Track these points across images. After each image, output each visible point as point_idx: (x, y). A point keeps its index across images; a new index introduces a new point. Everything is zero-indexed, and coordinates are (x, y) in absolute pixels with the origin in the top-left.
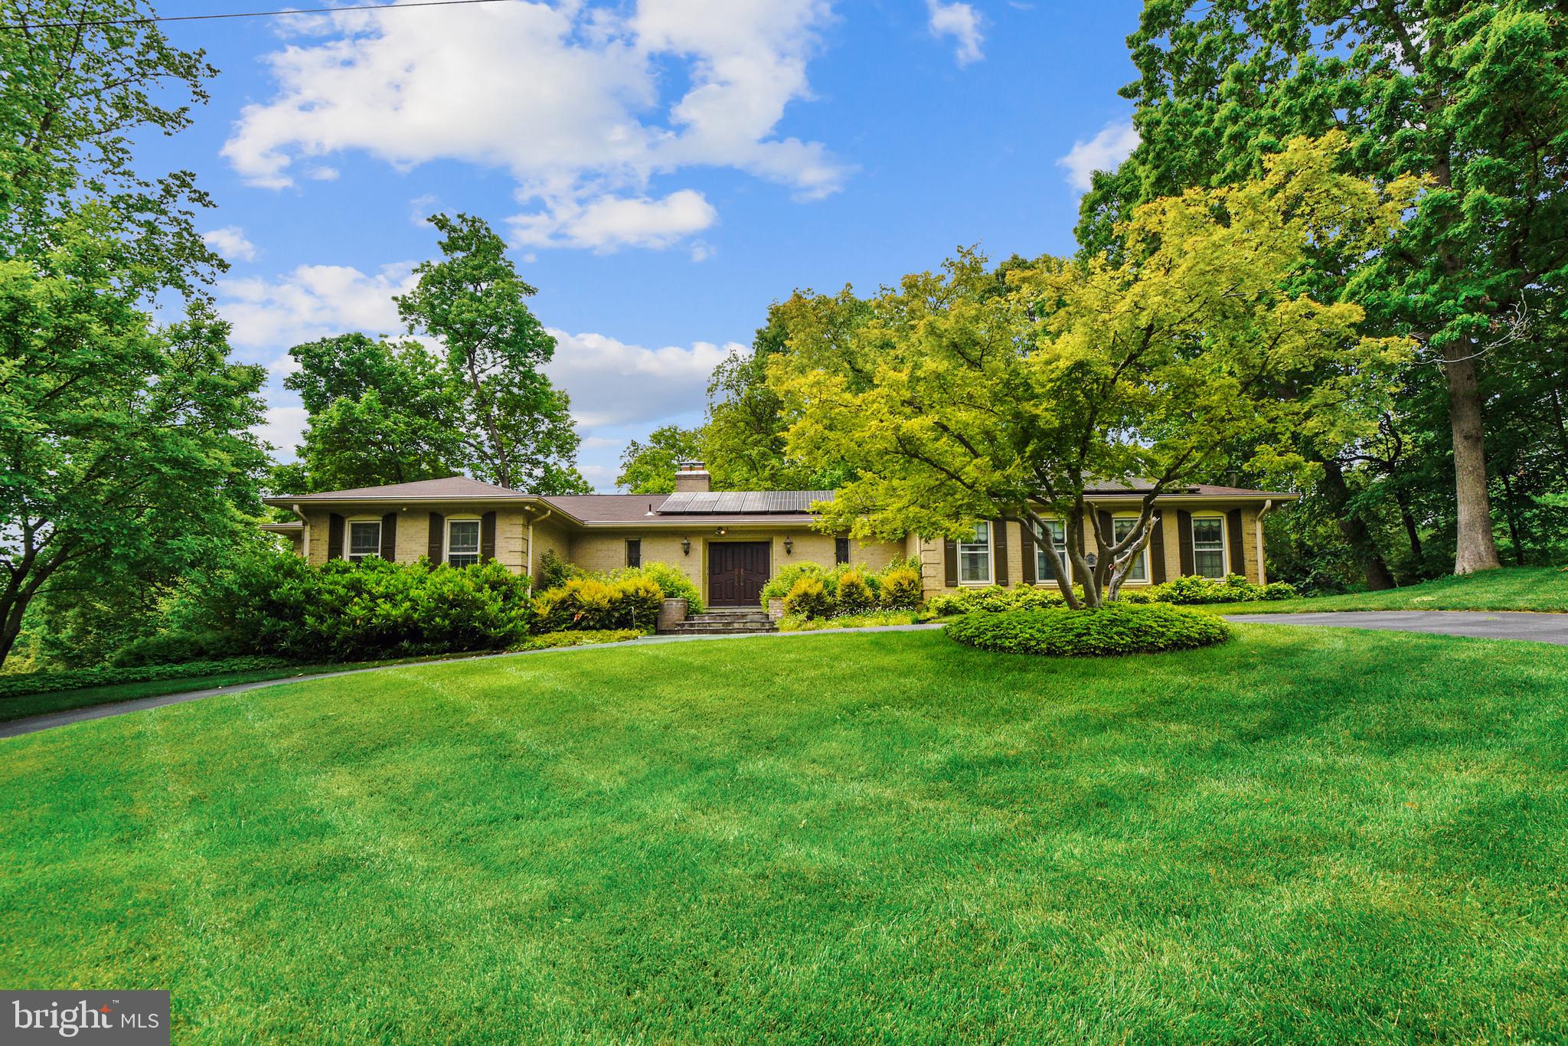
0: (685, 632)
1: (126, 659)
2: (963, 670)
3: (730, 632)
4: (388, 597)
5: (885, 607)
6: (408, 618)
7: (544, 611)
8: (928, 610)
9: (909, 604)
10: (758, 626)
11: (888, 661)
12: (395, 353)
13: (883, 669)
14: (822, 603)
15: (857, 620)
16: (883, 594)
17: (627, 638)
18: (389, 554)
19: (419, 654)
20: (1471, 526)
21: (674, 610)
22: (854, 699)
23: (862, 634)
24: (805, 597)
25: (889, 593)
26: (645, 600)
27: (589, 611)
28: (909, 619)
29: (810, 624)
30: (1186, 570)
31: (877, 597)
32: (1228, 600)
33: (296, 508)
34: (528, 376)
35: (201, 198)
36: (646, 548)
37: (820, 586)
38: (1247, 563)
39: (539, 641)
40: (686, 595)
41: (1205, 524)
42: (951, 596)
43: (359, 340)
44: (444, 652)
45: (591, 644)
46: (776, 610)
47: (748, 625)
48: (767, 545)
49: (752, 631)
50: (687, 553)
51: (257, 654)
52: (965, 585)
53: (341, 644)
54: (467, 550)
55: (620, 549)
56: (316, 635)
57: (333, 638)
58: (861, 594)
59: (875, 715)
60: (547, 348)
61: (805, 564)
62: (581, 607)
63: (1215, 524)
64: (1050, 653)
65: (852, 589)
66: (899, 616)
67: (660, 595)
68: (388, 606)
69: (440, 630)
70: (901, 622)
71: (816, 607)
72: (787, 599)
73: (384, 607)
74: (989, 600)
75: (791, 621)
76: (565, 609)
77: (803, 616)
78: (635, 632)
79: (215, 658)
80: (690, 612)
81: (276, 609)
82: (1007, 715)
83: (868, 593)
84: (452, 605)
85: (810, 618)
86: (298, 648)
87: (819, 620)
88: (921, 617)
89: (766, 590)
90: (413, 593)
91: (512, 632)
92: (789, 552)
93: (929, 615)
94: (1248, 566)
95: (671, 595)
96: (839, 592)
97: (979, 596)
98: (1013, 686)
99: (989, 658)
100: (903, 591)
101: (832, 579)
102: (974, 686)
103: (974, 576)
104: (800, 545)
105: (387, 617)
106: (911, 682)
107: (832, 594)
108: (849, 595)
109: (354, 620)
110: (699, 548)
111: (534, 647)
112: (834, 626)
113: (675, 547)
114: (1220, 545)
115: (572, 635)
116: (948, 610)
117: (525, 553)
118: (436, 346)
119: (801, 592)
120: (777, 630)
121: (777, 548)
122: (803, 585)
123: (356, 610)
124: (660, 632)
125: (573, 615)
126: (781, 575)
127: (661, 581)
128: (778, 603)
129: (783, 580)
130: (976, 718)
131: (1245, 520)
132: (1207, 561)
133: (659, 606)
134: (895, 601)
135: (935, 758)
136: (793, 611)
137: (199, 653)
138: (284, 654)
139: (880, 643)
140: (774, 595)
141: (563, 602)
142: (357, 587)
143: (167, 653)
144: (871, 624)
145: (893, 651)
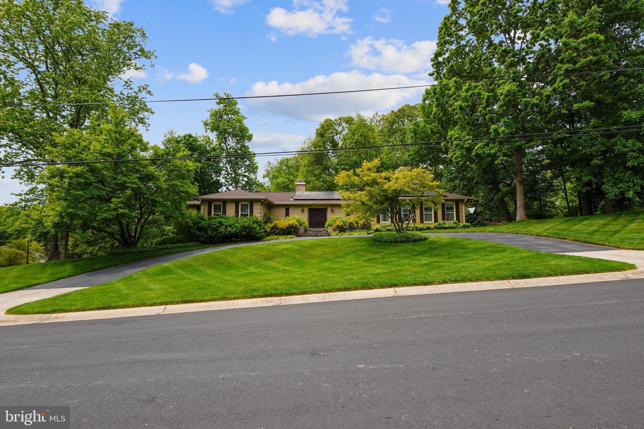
0: (305, 236)
1: (162, 243)
2: (373, 245)
3: (318, 236)
4: (230, 226)
5: (360, 229)
6: (235, 232)
7: (268, 230)
8: (372, 230)
9: (367, 228)
10: (325, 234)
11: (359, 243)
12: (200, 139)
13: (358, 245)
14: (343, 228)
15: (352, 233)
16: (359, 225)
17: (291, 238)
18: (224, 213)
19: (237, 242)
20: (520, 207)
21: (302, 230)
22: (353, 250)
23: (354, 238)
24: (338, 226)
25: (361, 225)
26: (295, 227)
27: (280, 230)
28: (366, 233)
29: (340, 234)
30: (444, 219)
31: (358, 226)
32: (452, 228)
33: (200, 200)
34: (243, 146)
35: (149, 92)
36: (291, 210)
37: (342, 223)
38: (460, 217)
39: (268, 238)
40: (305, 225)
41: (449, 205)
42: (377, 226)
43: (190, 136)
44: (244, 241)
45: (282, 239)
46: (330, 230)
47: (322, 234)
48: (326, 209)
49: (324, 236)
50: (303, 212)
51: (195, 241)
52: (382, 222)
53: (217, 239)
54: (245, 212)
55: (283, 211)
56: (211, 236)
57: (215, 237)
58: (353, 226)
59: (356, 253)
60: (250, 138)
61: (338, 216)
62: (278, 229)
63: (452, 205)
64: (390, 242)
65: (351, 224)
66: (364, 232)
67: (298, 225)
68: (230, 229)
69: (243, 235)
70: (363, 234)
71: (341, 229)
72: (333, 227)
73: (229, 229)
74: (388, 227)
75: (334, 233)
76: (273, 229)
77: (338, 232)
78: (293, 236)
79: (182, 242)
80: (306, 231)
81: (200, 229)
82: (378, 253)
83: (355, 225)
84: (247, 228)
85: (340, 232)
86: (206, 240)
87: (343, 233)
88: (369, 232)
89: (327, 224)
90: (236, 225)
91: (262, 236)
92: (332, 212)
93: (372, 232)
94: (461, 218)
95: (300, 225)
96: (347, 225)
97: (386, 226)
98: (381, 248)
99: (379, 243)
100: (365, 225)
101: (345, 221)
102: (374, 248)
103: (385, 220)
104: (336, 210)
105: (230, 232)
106: (363, 248)
107: (345, 225)
108: (350, 226)
109: (221, 232)
110: (306, 210)
111: (268, 240)
112: (346, 235)
113: (299, 210)
114: (453, 211)
115: (276, 237)
116: (377, 230)
117: (261, 213)
118: (213, 136)
119: (337, 225)
120: (331, 235)
121: (329, 211)
122: (338, 223)
123: (222, 229)
124: (298, 236)
125: (275, 231)
126: (331, 219)
127: (298, 221)
128: (330, 228)
129: (332, 221)
130: (373, 253)
131: (460, 204)
132: (450, 216)
133: (298, 228)
134: (362, 228)
135: (365, 259)
136: (335, 230)
137: (179, 241)
138: (202, 242)
139: (358, 240)
140: (329, 225)
141: (273, 227)
142: (221, 224)
143: (171, 241)
144: (356, 234)
145: (360, 242)
